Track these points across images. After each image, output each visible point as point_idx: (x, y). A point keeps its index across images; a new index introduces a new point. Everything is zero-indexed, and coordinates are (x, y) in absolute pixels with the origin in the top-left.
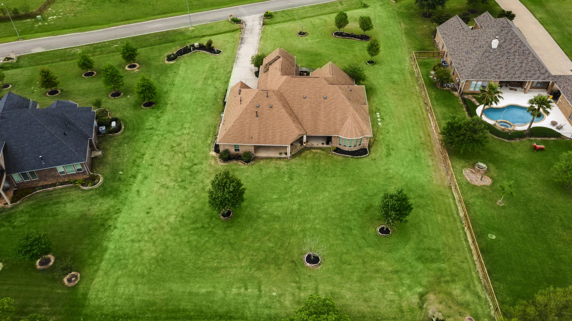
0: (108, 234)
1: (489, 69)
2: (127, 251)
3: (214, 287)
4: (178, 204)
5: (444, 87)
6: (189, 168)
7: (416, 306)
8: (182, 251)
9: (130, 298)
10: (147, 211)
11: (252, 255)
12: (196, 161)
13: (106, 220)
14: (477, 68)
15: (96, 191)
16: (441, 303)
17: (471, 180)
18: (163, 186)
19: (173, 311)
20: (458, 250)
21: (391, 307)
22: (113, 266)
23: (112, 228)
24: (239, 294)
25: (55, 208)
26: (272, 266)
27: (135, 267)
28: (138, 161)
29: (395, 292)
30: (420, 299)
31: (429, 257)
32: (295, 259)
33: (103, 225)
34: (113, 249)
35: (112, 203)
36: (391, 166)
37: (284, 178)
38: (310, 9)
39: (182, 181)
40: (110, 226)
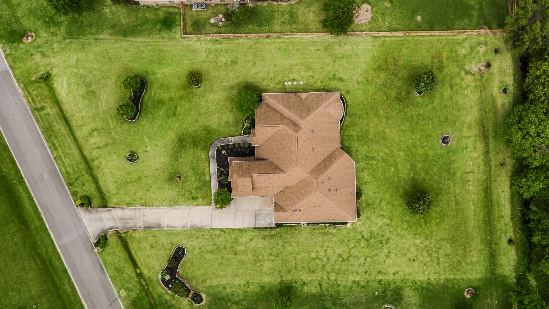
0: (434, 282)
2: (446, 265)
4: (403, 241)
6: (367, 241)
7: (473, 77)
8: (445, 228)
10: (412, 262)
11: (444, 180)
12: (359, 237)
13: (423, 288)
15: (397, 306)
16: (471, 63)
18: (388, 256)
20: (431, 43)
21: (474, 93)
22: (459, 270)
27: (459, 256)
28: (362, 284)
30: (469, 74)
31: (438, 64)
32: (446, 152)
33: (427, 289)
35: (408, 289)
36: (353, 78)
37: (374, 164)
39: (381, 243)
40: (428, 283)
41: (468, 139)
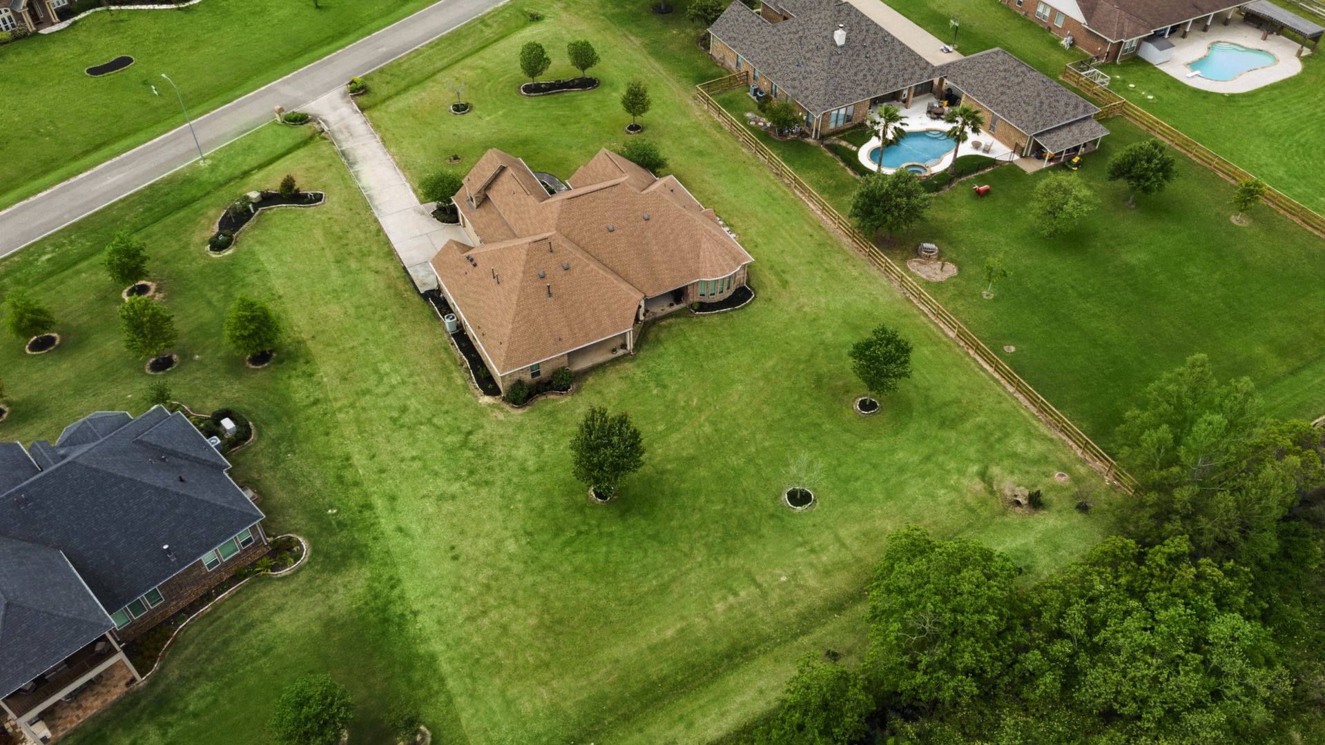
0: (412, 630)
1: (848, 84)
2: (476, 639)
3: (683, 618)
4: (498, 515)
5: (786, 136)
6: (464, 444)
7: (985, 495)
8: (579, 590)
9: (554, 711)
10: (450, 555)
11: (701, 537)
12: (467, 427)
13: (385, 608)
14: (831, 88)
15: (312, 567)
16: (1012, 473)
17: (928, 276)
18: (441, 498)
19: (645, 691)
20: (983, 388)
21: (954, 512)
22: (474, 679)
23: (409, 617)
24: (731, 608)
25: (253, 638)
26: (747, 539)
27: (516, 658)
28: (348, 475)
29: (947, 488)
30: (984, 480)
31: (953, 416)
33: (386, 620)
34: (446, 651)
35: (368, 574)
36: (801, 299)
37: (650, 391)
38: (431, 51)
39: (471, 473)
40: (403, 615)
41: (838, 545)
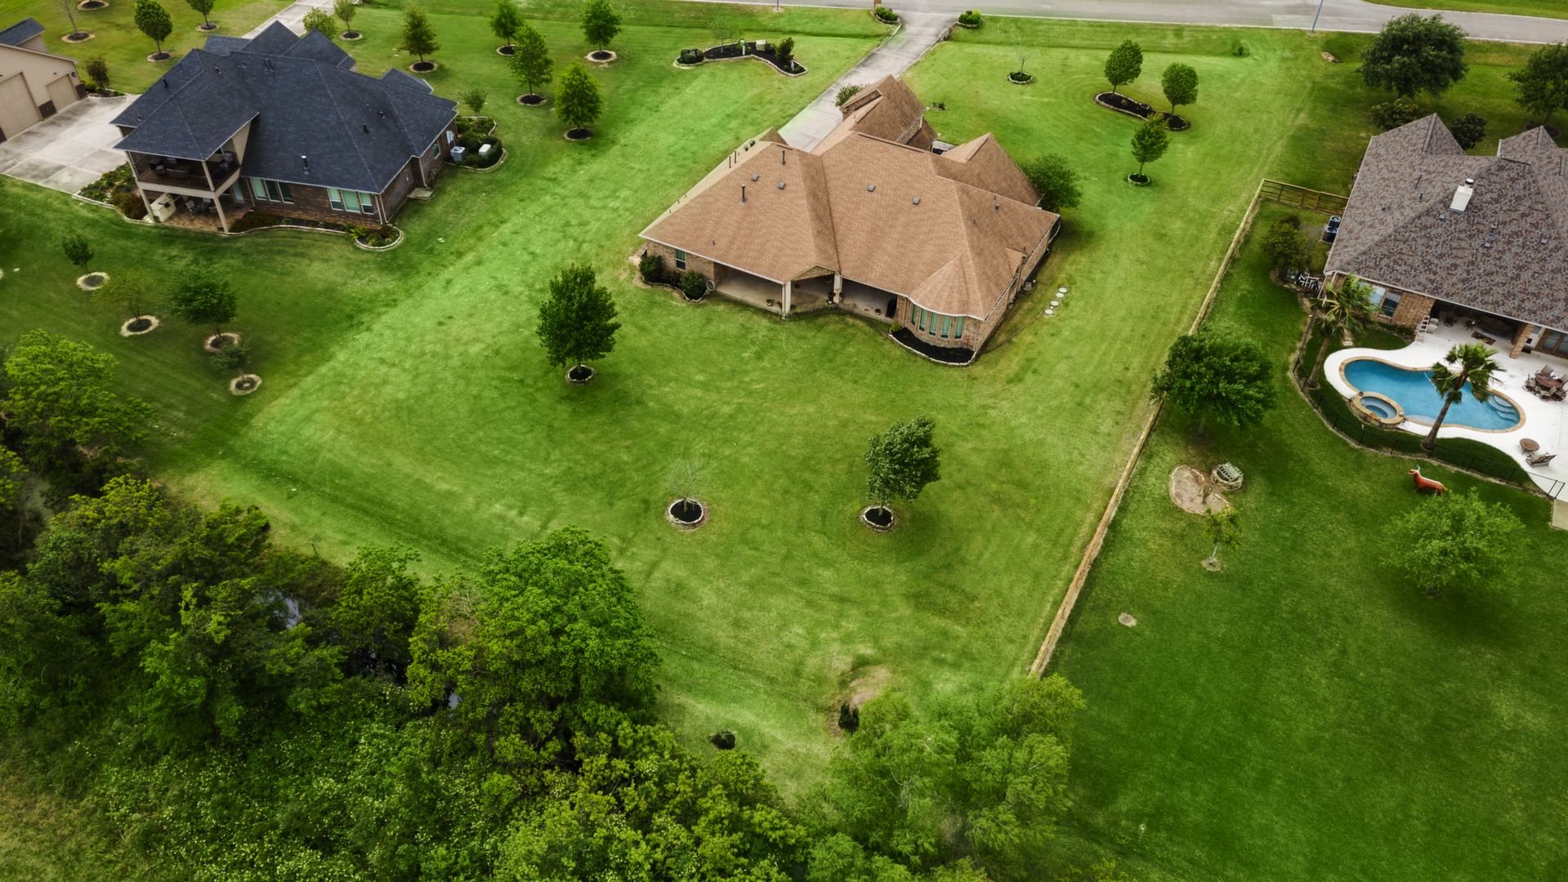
0: (350, 334)
1: (1417, 262)
3: (467, 488)
4: (505, 326)
7: (834, 676)
8: (454, 408)
9: (314, 451)
10: (442, 319)
13: (361, 311)
14: (1384, 250)
16: (891, 690)
17: (1178, 495)
18: (499, 287)
19: (370, 500)
21: (780, 656)
22: (321, 389)
23: (364, 327)
24: (502, 518)
25: (291, 262)
26: (599, 495)
27: (355, 403)
30: (853, 669)
32: (652, 498)
33: (350, 317)
34: (339, 362)
35: (391, 287)
36: (1004, 403)
38: (1086, 28)
